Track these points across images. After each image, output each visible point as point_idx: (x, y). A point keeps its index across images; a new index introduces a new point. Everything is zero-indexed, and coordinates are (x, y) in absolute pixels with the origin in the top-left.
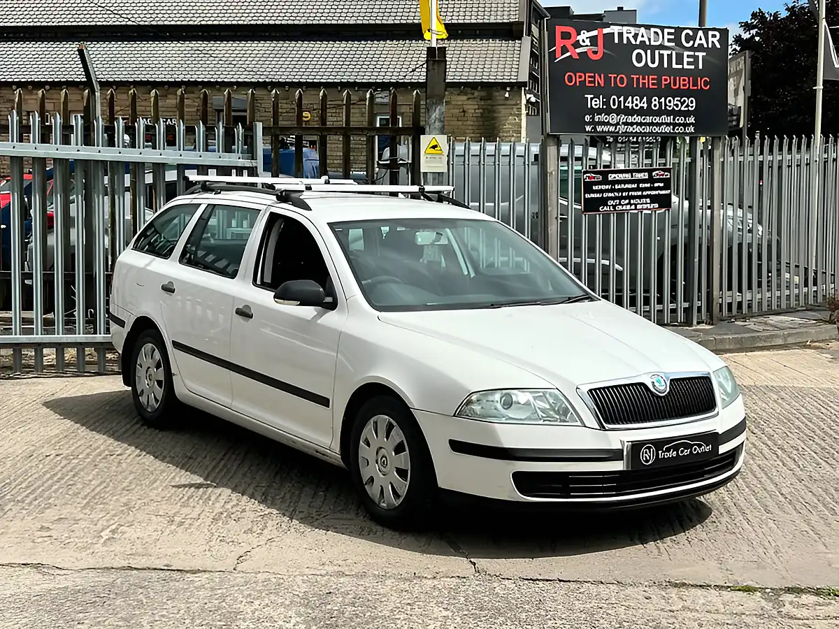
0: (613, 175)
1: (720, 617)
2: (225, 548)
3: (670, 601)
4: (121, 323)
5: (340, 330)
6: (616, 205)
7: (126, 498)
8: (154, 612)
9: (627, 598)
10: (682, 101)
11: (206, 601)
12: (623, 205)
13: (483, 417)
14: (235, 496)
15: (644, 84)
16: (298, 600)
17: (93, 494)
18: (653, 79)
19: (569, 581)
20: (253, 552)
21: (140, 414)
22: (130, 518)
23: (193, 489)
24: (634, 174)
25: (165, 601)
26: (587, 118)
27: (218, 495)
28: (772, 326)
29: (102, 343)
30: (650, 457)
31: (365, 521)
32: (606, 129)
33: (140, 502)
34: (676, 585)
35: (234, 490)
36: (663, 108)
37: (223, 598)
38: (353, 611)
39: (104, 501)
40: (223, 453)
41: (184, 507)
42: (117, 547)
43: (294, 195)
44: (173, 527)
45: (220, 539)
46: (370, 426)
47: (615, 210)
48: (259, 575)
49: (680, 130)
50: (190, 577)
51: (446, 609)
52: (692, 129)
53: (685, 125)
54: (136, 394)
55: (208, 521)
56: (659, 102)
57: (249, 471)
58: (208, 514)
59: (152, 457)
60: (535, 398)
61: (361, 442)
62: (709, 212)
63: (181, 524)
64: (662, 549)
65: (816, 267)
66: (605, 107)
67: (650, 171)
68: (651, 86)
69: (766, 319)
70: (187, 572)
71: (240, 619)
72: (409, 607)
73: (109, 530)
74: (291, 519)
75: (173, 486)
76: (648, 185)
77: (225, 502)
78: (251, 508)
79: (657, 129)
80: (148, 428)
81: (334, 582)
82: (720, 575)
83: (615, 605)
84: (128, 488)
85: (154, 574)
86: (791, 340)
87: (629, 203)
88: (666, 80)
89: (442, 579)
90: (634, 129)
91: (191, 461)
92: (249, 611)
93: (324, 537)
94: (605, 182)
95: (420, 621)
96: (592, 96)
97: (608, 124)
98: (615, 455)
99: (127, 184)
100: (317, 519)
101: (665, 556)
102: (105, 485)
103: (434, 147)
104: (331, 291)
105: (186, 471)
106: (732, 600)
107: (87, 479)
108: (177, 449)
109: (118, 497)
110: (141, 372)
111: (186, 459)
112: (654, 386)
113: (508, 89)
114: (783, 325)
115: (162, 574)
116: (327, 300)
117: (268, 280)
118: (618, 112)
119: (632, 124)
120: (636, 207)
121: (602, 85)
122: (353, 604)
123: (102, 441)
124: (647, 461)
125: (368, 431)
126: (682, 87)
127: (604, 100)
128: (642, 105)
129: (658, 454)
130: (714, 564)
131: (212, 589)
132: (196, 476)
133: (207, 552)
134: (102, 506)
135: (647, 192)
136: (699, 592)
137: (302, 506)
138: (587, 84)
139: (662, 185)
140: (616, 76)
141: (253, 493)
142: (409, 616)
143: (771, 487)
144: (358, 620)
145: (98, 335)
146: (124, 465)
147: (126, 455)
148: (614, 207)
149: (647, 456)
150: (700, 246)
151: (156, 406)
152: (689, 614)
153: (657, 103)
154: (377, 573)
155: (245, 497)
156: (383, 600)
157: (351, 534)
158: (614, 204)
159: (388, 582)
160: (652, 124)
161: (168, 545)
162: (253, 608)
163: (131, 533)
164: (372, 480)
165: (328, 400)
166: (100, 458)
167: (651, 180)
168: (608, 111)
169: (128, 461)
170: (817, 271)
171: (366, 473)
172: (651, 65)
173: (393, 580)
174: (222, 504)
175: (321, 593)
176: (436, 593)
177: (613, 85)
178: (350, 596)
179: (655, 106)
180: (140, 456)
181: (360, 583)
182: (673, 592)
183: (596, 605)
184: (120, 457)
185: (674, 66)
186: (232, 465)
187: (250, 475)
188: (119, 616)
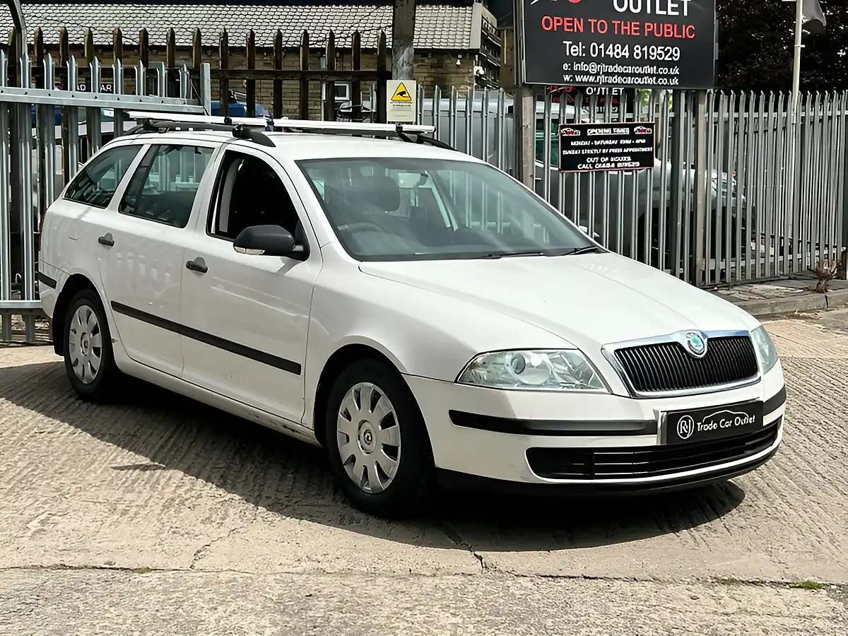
0: (593, 130)
1: (786, 621)
2: (180, 541)
3: (722, 601)
4: (51, 283)
5: (313, 283)
6: (595, 163)
7: (58, 482)
8: (95, 622)
9: (669, 598)
10: (666, 50)
11: (158, 607)
12: (602, 163)
13: (491, 383)
14: (188, 479)
15: (626, 30)
16: (272, 605)
17: (18, 478)
18: (635, 26)
19: (596, 578)
20: (213, 546)
21: (74, 387)
22: (64, 506)
23: (137, 471)
24: (614, 129)
25: (106, 608)
26: (565, 66)
27: (168, 477)
28: (757, 294)
29: (31, 310)
30: (688, 430)
31: (344, 507)
32: (585, 79)
33: (75, 486)
34: (724, 582)
35: (187, 471)
36: (646, 58)
37: (179, 604)
38: (341, 618)
39: (33, 486)
40: (172, 429)
41: (128, 492)
42: (47, 541)
43: (253, 130)
44: (116, 517)
45: (173, 530)
46: (350, 396)
47: (594, 168)
48: (221, 575)
49: (664, 81)
50: (138, 577)
51: (454, 615)
52: (675, 81)
53: (669, 77)
54: (69, 364)
55: (158, 510)
56: (641, 51)
57: (203, 450)
58: (157, 501)
59: (88, 434)
60: (553, 360)
61: (340, 415)
62: (693, 172)
63: (125, 512)
64: (699, 539)
65: (793, 236)
66: (584, 55)
67: (632, 127)
68: (633, 33)
69: (750, 288)
70: (134, 571)
71: (201, 630)
72: (409, 613)
73: (37, 520)
74: (257, 505)
75: (115, 468)
76: (630, 142)
77: (176, 487)
78: (207, 493)
79: (639, 81)
80: (84, 402)
81: (313, 583)
82: (774, 569)
83: (657, 607)
84: (61, 471)
85: (93, 574)
86: (778, 310)
87: (609, 161)
88: (649, 27)
89: (444, 577)
90: (615, 80)
91: (135, 439)
92: (212, 619)
93: (298, 526)
94: (584, 137)
95: (424, 631)
96: (571, 43)
97: (587, 73)
98: (647, 428)
99: (58, 135)
100: (287, 506)
101: (703, 546)
102: (33, 467)
103: (402, 94)
104: (301, 238)
105: (129, 451)
106: (794, 599)
107: (13, 460)
108: (118, 425)
109: (49, 481)
110: (75, 339)
111: (128, 437)
112: (690, 346)
113: (460, 56)
114: (768, 294)
115: (103, 574)
116: (297, 249)
117: (224, 228)
118: (598, 60)
119: (613, 74)
120: (616, 165)
121: (582, 31)
122: (340, 610)
123: (30, 417)
124: (684, 435)
125: (348, 402)
126: (666, 36)
127: (584, 47)
128: (623, 54)
129: (696, 426)
130: (762, 555)
131: (165, 592)
132: (141, 456)
133: (157, 547)
134: (29, 492)
135: (628, 149)
136: (753, 590)
137: (269, 491)
138: (566, 29)
139: (644, 141)
140: (596, 21)
141: (210, 476)
142: (410, 625)
143: (803, 465)
144: (348, 629)
145: (26, 301)
146: (56, 444)
147: (59, 432)
148: (593, 165)
149: (685, 429)
150: (683, 211)
151: (94, 377)
152: (748, 618)
153: (639, 52)
154: (365, 569)
155: (200, 480)
156: (376, 604)
157: (329, 523)
158: (593, 161)
159: (380, 581)
160: (633, 75)
161: (110, 538)
162: (217, 615)
163: (64, 524)
164: (353, 459)
165: (300, 366)
166: (28, 436)
167: (632, 136)
168: (588, 60)
169: (61, 439)
170: (792, 240)
171: (345, 451)
172: (634, 11)
173: (386, 579)
174: (173, 489)
175: (299, 595)
176: (439, 595)
177: (593, 32)
178: (335, 600)
179: (638, 55)
180: (74, 434)
181: (345, 583)
182: (723, 591)
183: (634, 607)
184: (51, 435)
185: (658, 12)
186: (183, 444)
187: (205, 454)
188: (50, 627)
